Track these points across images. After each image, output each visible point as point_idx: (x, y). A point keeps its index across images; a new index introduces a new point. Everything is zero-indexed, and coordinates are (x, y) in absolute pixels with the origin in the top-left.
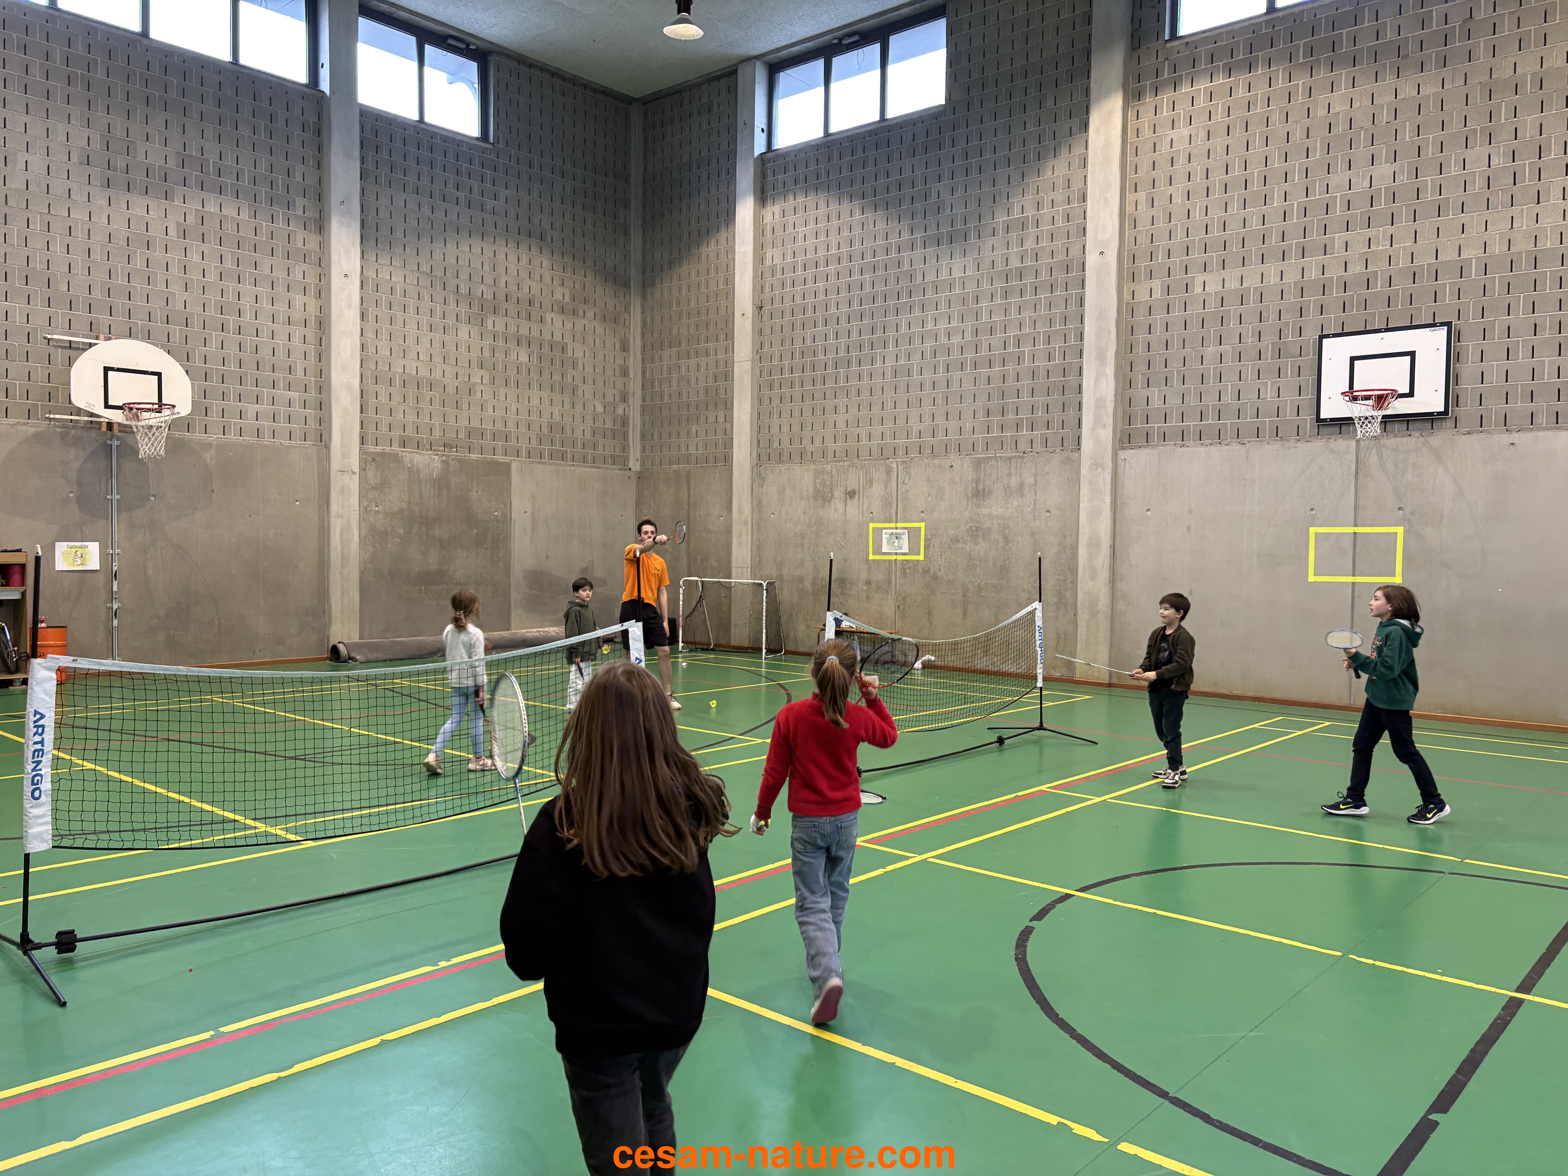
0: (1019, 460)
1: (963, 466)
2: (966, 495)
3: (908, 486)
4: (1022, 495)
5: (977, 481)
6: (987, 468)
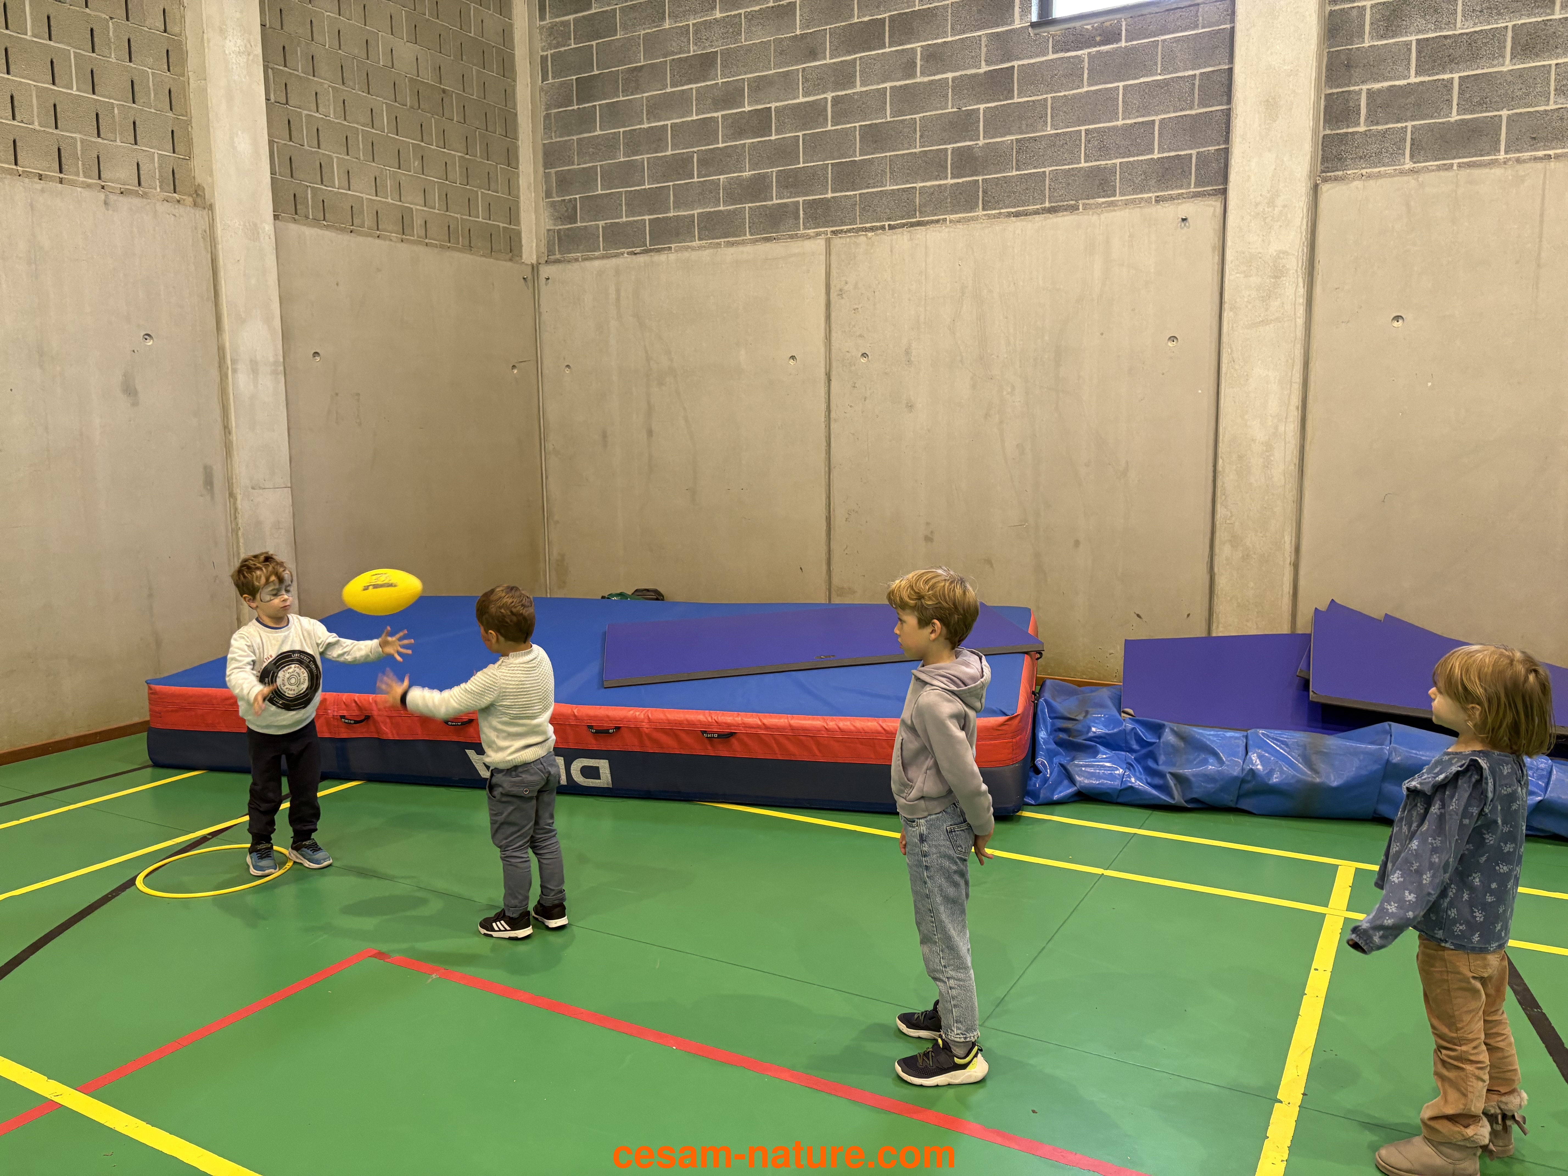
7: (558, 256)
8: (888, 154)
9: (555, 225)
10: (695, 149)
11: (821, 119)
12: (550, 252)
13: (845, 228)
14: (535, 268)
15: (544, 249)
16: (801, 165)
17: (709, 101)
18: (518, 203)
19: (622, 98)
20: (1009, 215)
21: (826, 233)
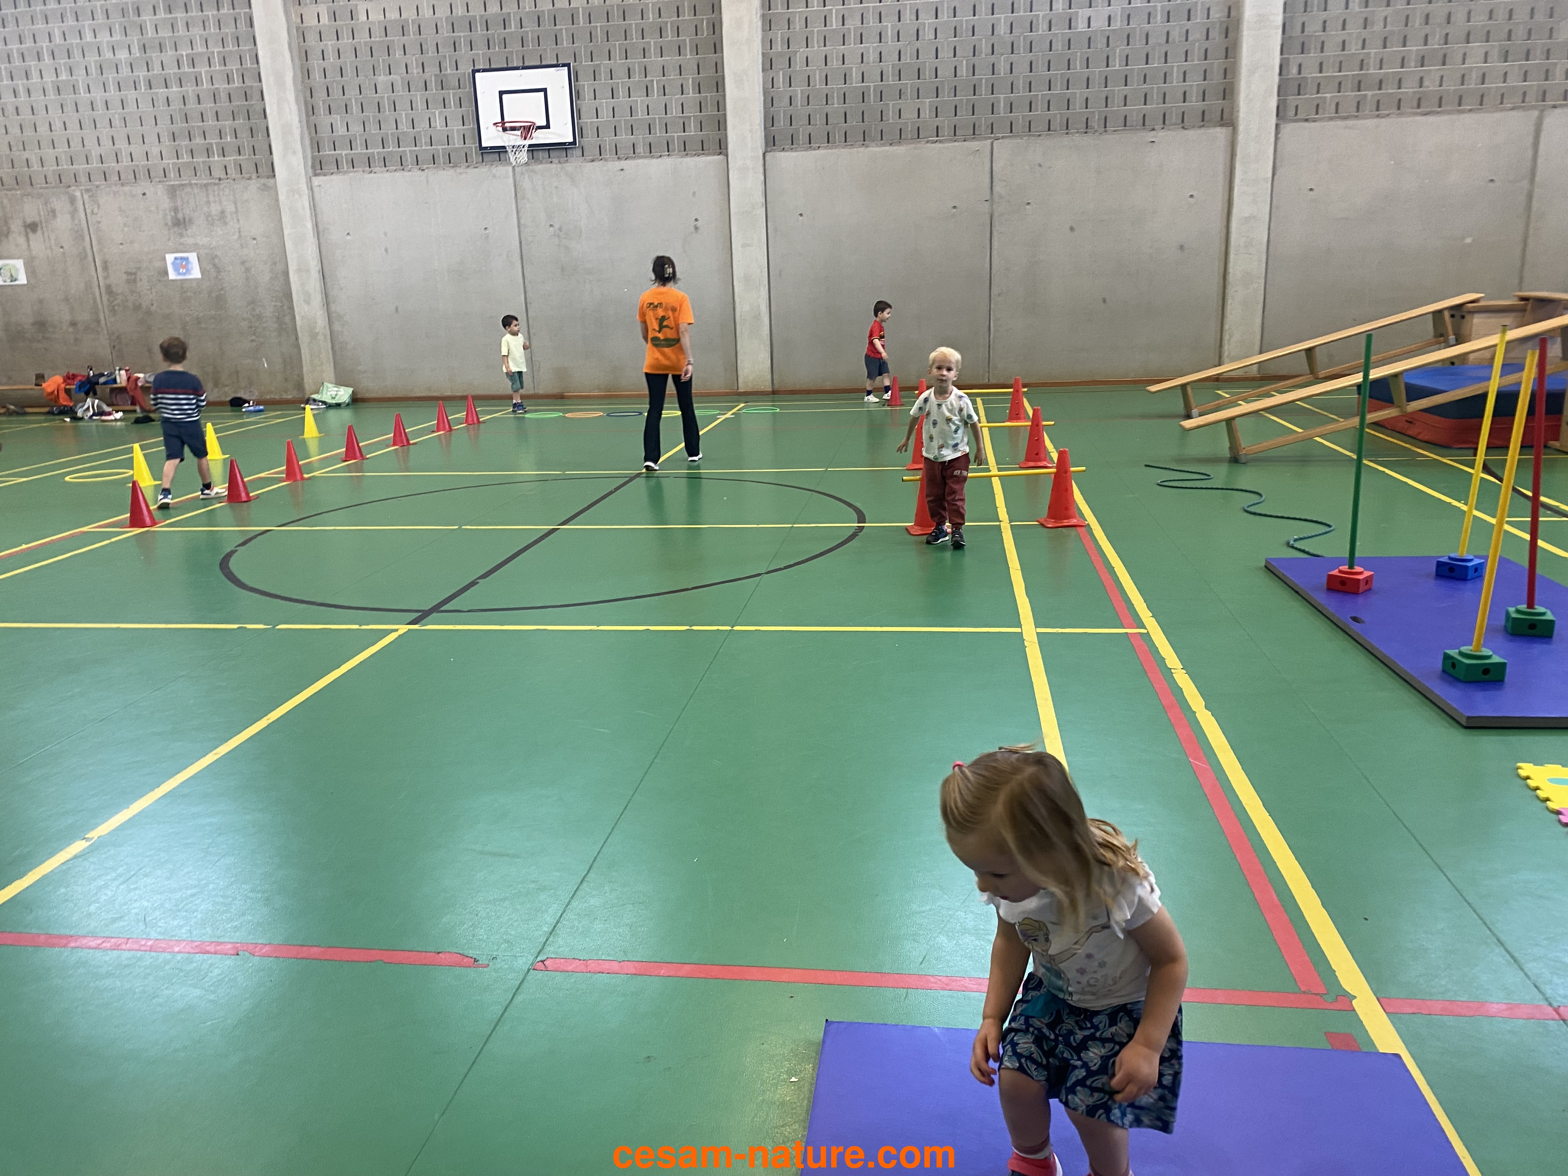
0: (216, 187)
1: (157, 193)
2: (166, 224)
3: (99, 215)
4: (225, 223)
5: (176, 210)
6: (184, 195)
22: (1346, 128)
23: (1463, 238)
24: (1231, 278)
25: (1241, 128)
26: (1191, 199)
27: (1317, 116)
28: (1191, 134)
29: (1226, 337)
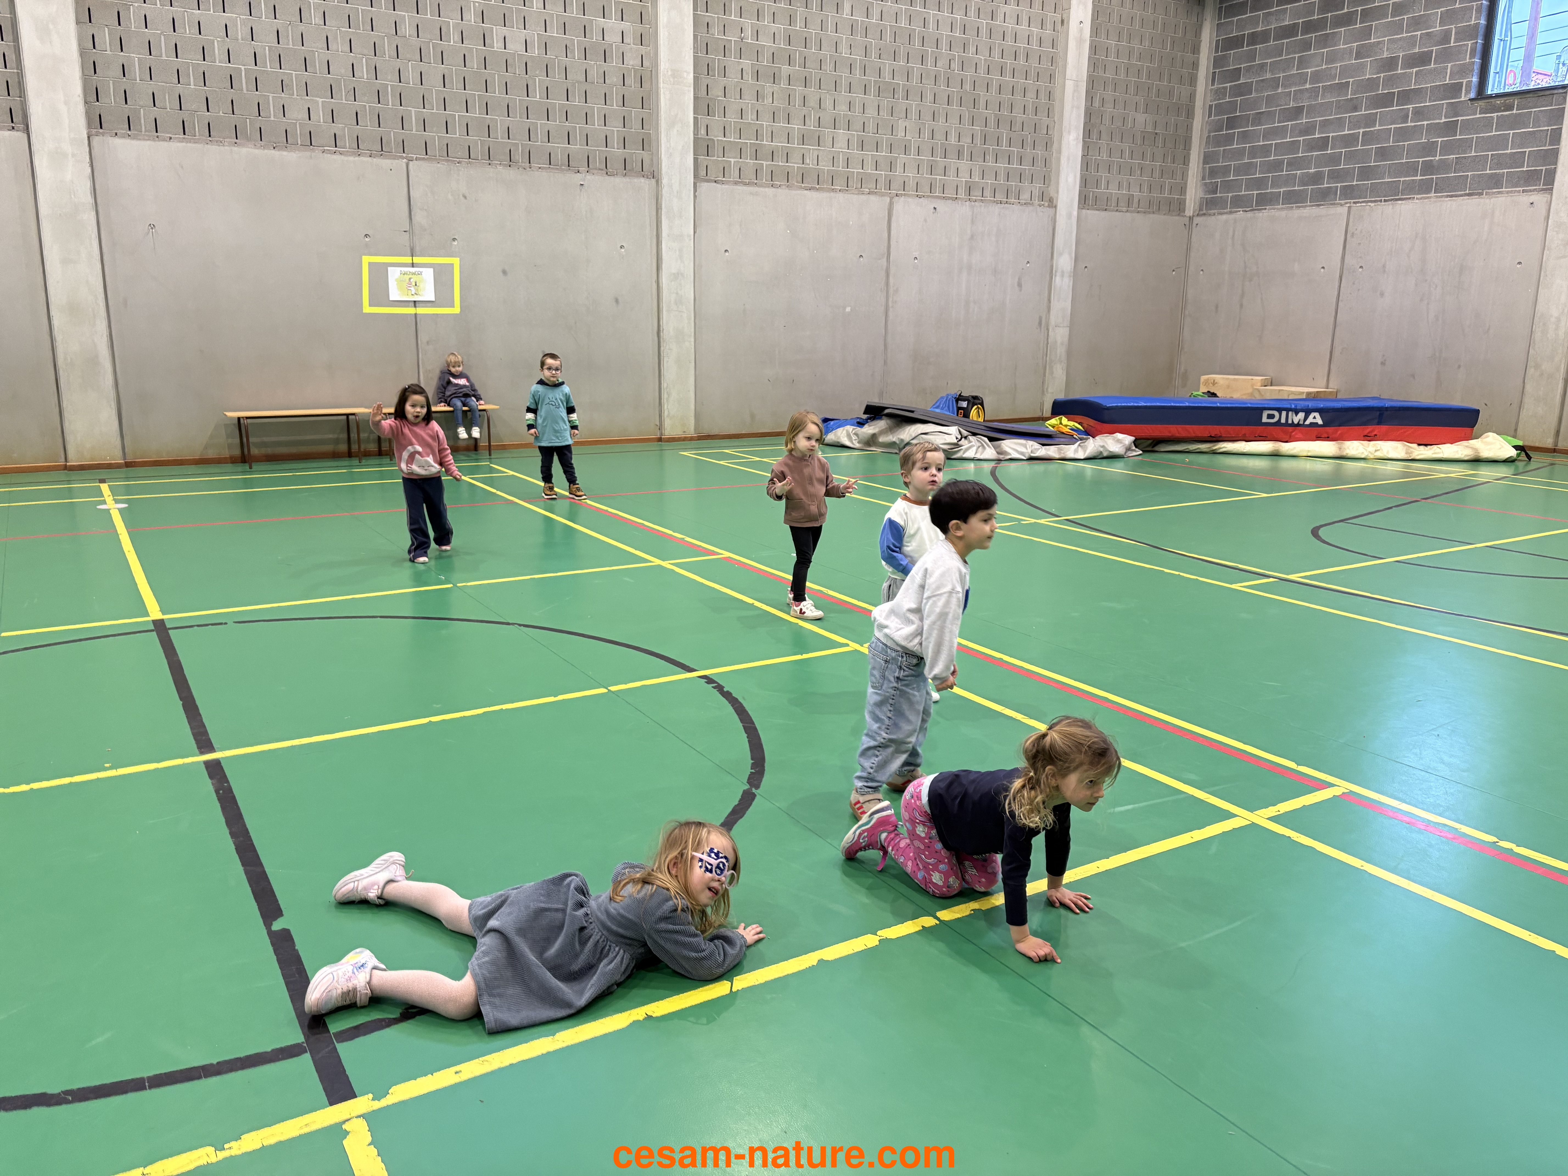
7: (1204, 212)
8: (1388, 163)
9: (1205, 195)
10: (1286, 157)
11: (1356, 143)
12: (1201, 209)
13: (1360, 200)
14: (1191, 219)
15: (1197, 207)
16: (1342, 167)
17: (1297, 132)
18: (1186, 184)
19: (1250, 128)
20: (1447, 196)
21: (1350, 203)
22: (751, 193)
23: (844, 308)
24: (665, 335)
25: (665, 181)
26: (623, 250)
27: (724, 179)
28: (619, 181)
29: (665, 396)
